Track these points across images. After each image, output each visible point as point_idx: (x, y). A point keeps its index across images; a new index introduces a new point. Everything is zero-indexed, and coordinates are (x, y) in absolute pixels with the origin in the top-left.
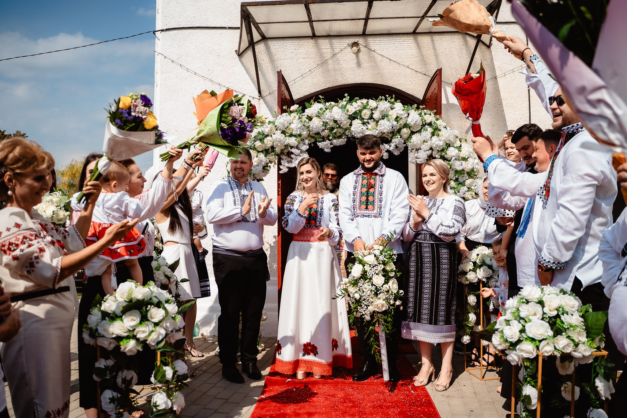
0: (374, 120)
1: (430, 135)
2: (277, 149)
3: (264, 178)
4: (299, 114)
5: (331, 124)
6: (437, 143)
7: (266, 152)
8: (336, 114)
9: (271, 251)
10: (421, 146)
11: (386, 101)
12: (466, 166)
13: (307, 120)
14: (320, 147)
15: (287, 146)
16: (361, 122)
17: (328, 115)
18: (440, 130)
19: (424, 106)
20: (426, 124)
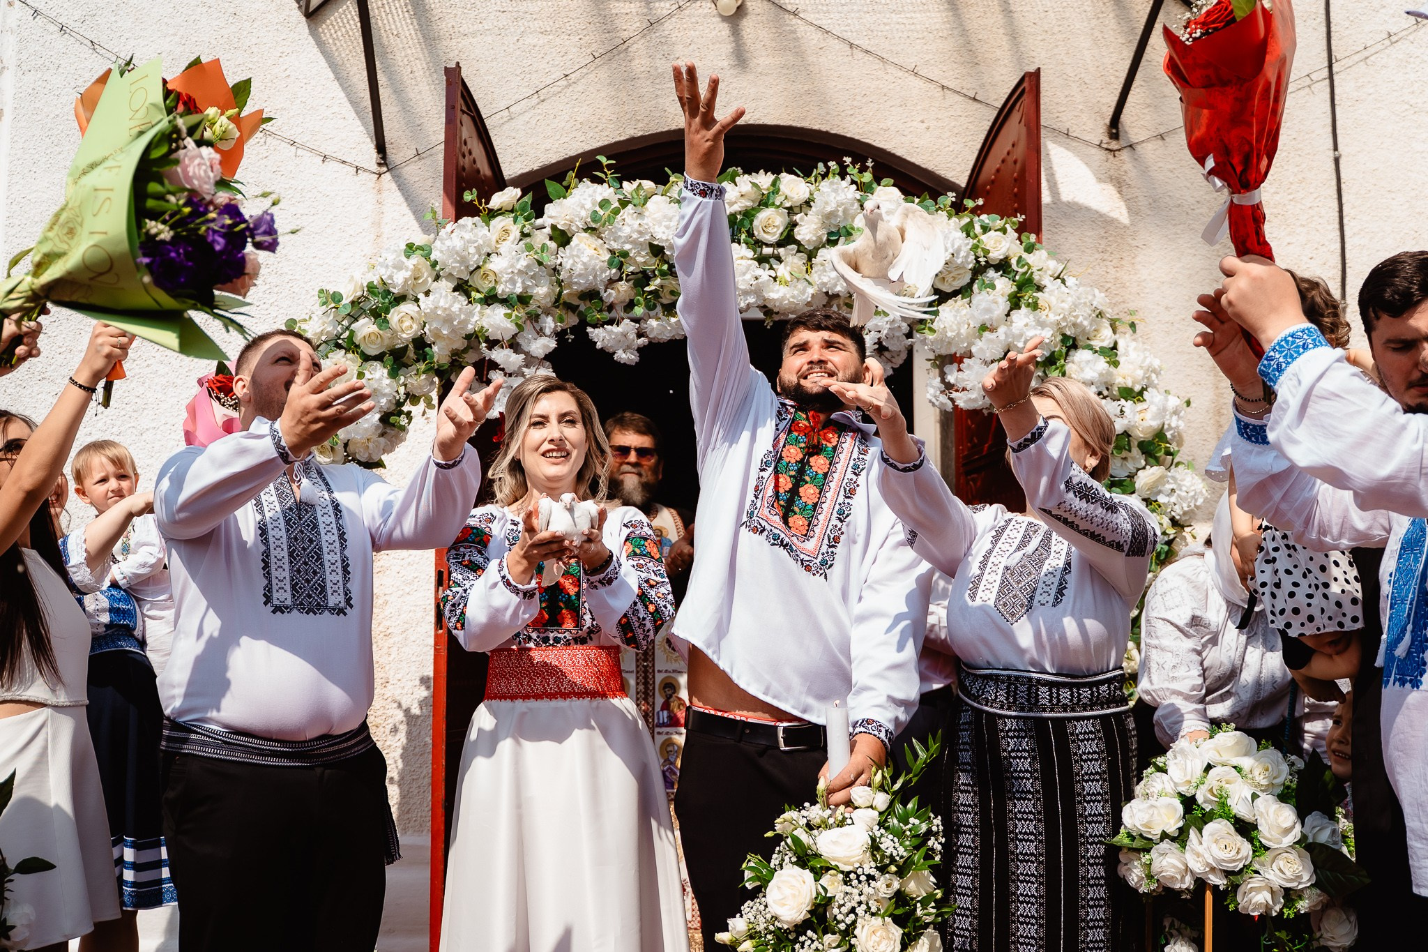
0: (800, 248)
1: (1004, 305)
2: (435, 348)
3: (385, 458)
4: (521, 219)
5: (640, 259)
6: (1030, 333)
7: (397, 359)
8: (660, 223)
9: (409, 733)
10: (972, 344)
11: (843, 179)
12: (1138, 418)
13: (553, 245)
14: (599, 346)
15: (473, 339)
16: (750, 254)
17: (628, 226)
18: (1040, 288)
19: (980, 202)
20: (989, 265)
